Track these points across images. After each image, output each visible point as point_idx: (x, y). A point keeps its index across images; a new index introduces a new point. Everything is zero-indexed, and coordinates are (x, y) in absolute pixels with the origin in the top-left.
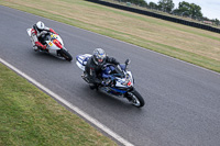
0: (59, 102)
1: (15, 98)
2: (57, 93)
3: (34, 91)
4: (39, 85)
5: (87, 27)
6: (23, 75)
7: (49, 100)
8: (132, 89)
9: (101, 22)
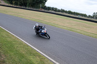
0: (50, 60)
1: (31, 59)
2: (49, 56)
3: (39, 56)
4: (41, 53)
5: (61, 27)
6: (35, 48)
7: (46, 59)
8: (46, 33)
9: (67, 24)
